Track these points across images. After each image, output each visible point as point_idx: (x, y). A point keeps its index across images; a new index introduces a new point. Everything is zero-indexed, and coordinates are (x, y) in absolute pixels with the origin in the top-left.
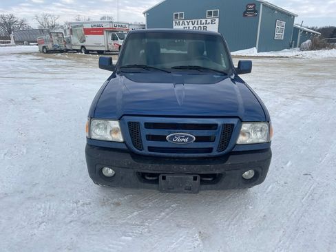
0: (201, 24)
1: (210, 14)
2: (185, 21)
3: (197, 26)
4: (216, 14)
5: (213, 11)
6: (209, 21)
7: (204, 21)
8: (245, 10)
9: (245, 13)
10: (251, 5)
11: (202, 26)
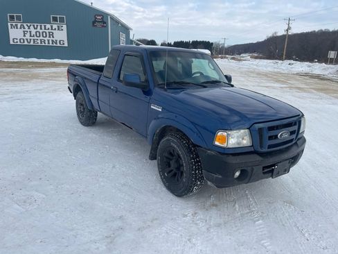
0: (45, 29)
1: (55, 19)
2: (25, 25)
3: (41, 31)
4: (62, 20)
5: (58, 16)
6: (55, 26)
7: (48, 26)
8: (93, 19)
9: (94, 22)
10: (100, 15)
11: (47, 31)
